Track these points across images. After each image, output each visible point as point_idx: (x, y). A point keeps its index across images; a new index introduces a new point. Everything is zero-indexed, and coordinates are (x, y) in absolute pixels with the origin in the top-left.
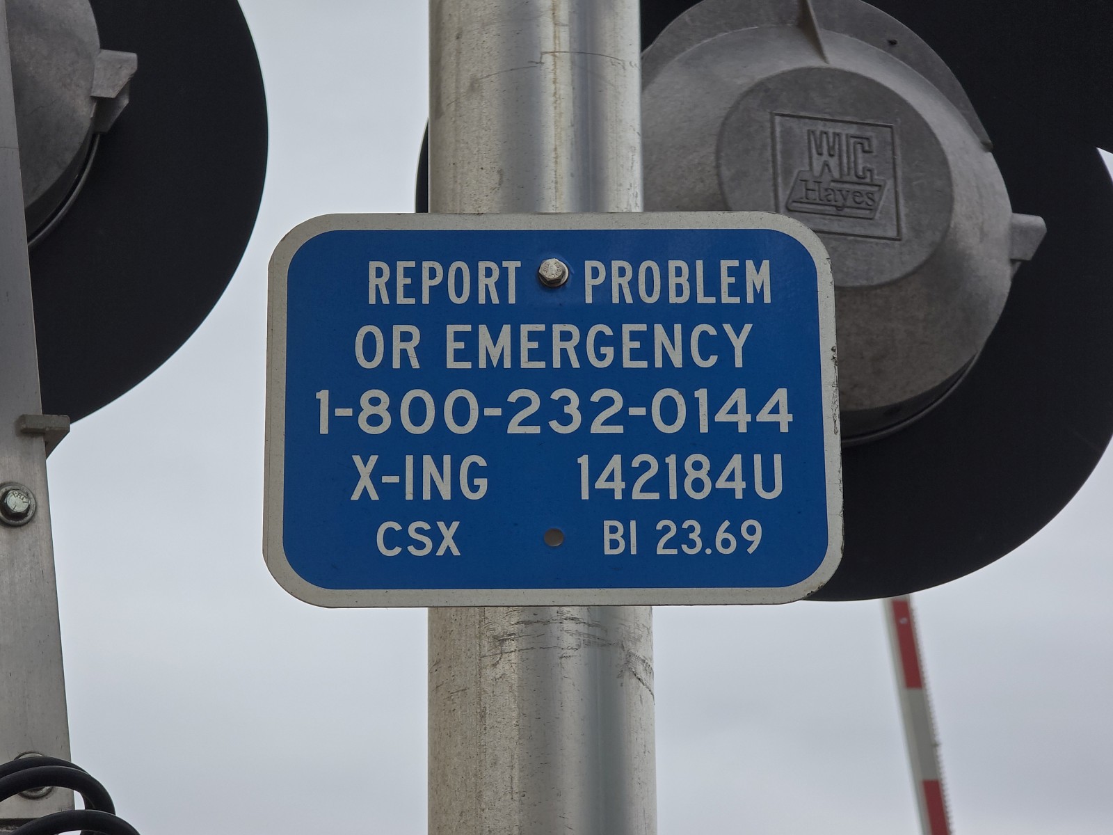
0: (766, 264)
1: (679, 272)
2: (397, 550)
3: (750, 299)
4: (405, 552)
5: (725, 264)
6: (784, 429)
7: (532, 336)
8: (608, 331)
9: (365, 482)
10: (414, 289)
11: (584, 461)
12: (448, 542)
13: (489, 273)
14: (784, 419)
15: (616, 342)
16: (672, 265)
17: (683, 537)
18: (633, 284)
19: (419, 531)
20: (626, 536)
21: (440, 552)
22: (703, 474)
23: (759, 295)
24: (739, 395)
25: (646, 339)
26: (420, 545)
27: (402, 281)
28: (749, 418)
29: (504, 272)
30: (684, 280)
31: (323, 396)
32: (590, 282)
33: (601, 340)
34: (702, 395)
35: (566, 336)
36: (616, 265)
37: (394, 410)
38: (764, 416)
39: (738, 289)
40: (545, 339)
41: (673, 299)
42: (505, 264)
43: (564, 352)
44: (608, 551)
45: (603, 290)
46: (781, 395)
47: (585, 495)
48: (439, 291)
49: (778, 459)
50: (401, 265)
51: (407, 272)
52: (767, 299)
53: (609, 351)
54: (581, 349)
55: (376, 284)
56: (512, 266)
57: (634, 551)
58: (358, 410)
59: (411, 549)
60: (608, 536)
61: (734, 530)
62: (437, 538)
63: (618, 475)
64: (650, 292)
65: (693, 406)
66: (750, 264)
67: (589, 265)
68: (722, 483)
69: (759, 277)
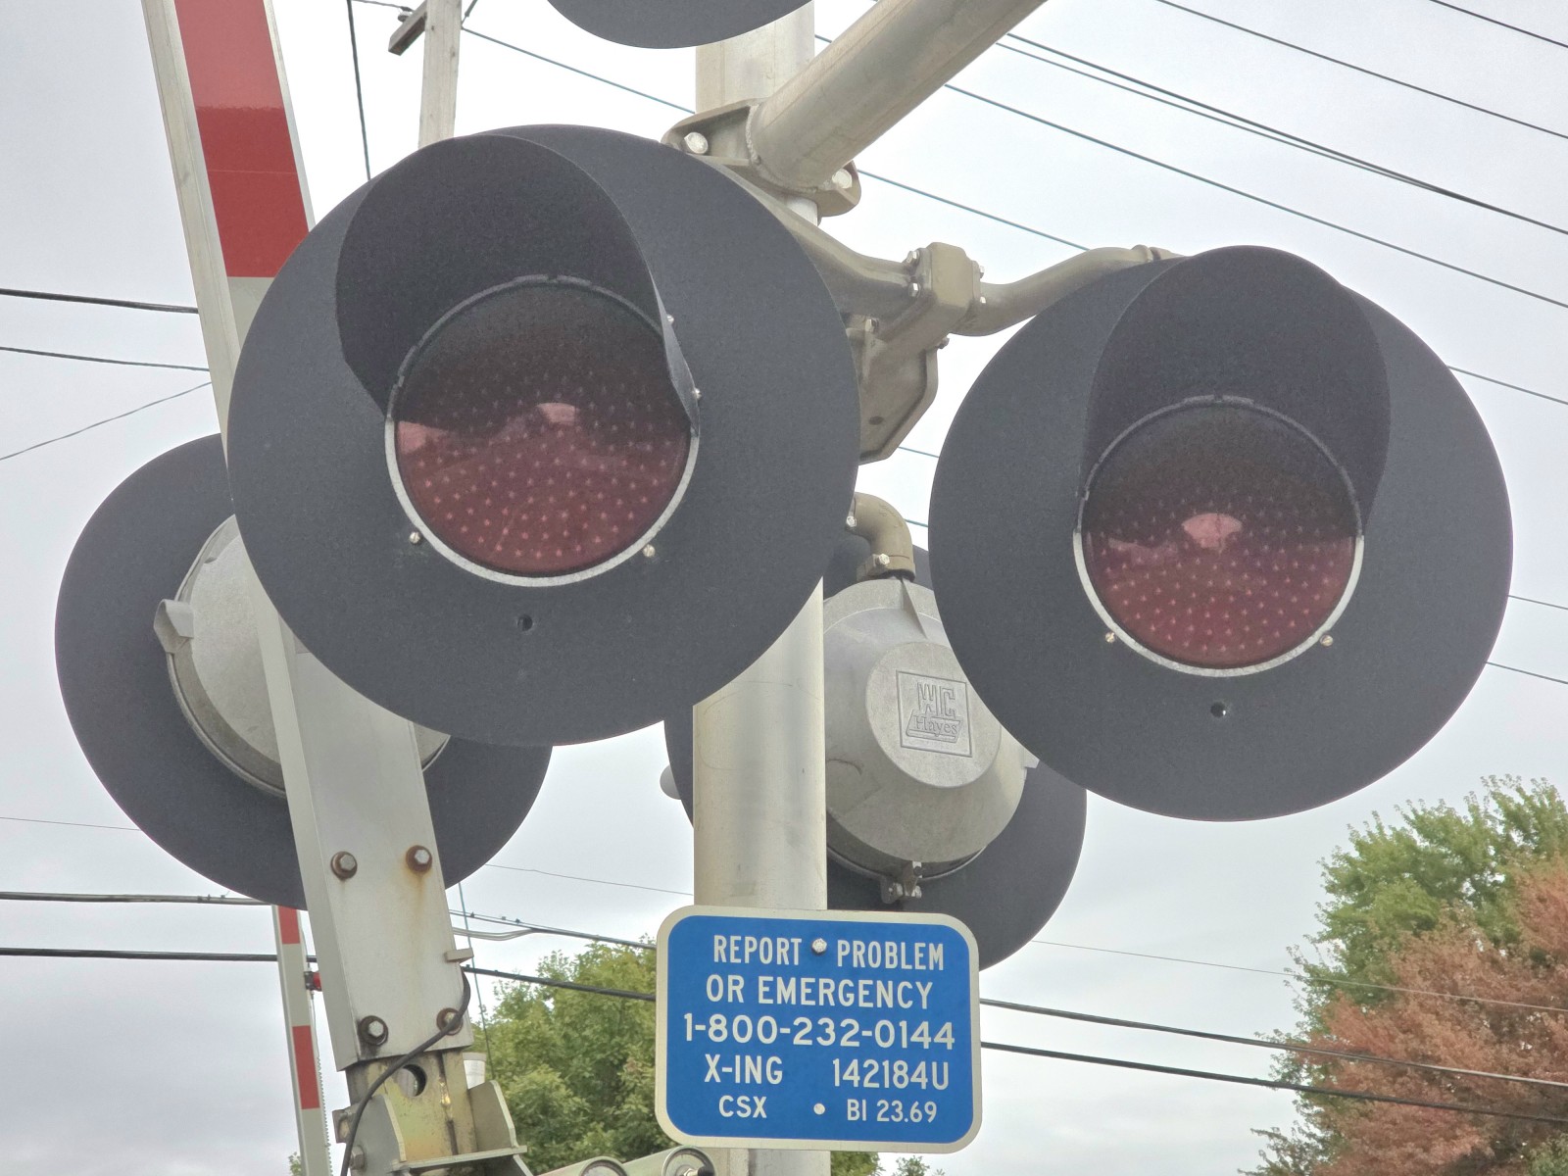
0: (941, 946)
1: (891, 949)
2: (731, 1114)
3: (932, 967)
4: (735, 1115)
5: (918, 945)
6: (949, 1047)
7: (808, 985)
8: (851, 984)
9: (712, 1072)
10: (740, 954)
11: (836, 1062)
12: (760, 1110)
13: (783, 945)
14: (950, 1041)
15: (855, 990)
16: (888, 944)
17: (891, 1111)
18: (865, 956)
19: (743, 1102)
20: (860, 1109)
21: (755, 1115)
22: (904, 1073)
23: (936, 965)
24: (925, 1026)
25: (872, 989)
26: (744, 1111)
27: (734, 948)
28: (930, 1040)
29: (792, 945)
30: (894, 954)
31: (689, 1017)
32: (841, 954)
33: (847, 989)
34: (903, 1024)
35: (827, 986)
36: (856, 943)
37: (729, 1027)
38: (938, 1039)
39: (924, 961)
40: (814, 987)
41: (888, 966)
42: (793, 940)
43: (826, 996)
44: (850, 1118)
45: (848, 959)
46: (948, 1026)
47: (837, 1084)
48: (755, 955)
49: (946, 1065)
50: (733, 938)
51: (737, 943)
52: (941, 968)
53: (851, 996)
54: (835, 994)
55: (719, 950)
56: (797, 941)
57: (864, 1119)
58: (708, 1027)
59: (739, 1113)
60: (850, 1109)
61: (921, 1107)
62: (753, 1105)
63: (856, 1072)
64: (875, 961)
65: (898, 1030)
66: (931, 945)
67: (841, 942)
68: (914, 1079)
69: (937, 954)
